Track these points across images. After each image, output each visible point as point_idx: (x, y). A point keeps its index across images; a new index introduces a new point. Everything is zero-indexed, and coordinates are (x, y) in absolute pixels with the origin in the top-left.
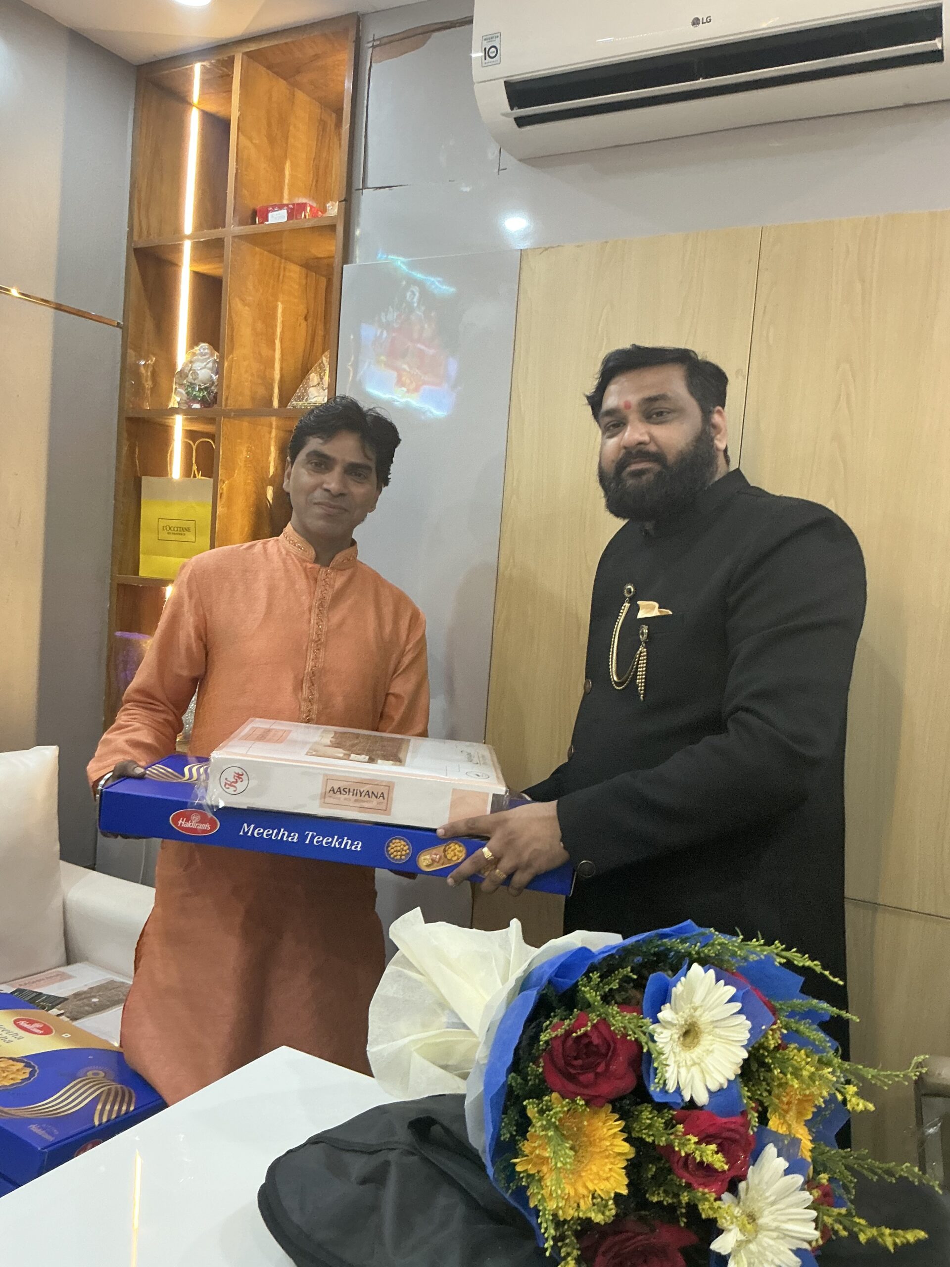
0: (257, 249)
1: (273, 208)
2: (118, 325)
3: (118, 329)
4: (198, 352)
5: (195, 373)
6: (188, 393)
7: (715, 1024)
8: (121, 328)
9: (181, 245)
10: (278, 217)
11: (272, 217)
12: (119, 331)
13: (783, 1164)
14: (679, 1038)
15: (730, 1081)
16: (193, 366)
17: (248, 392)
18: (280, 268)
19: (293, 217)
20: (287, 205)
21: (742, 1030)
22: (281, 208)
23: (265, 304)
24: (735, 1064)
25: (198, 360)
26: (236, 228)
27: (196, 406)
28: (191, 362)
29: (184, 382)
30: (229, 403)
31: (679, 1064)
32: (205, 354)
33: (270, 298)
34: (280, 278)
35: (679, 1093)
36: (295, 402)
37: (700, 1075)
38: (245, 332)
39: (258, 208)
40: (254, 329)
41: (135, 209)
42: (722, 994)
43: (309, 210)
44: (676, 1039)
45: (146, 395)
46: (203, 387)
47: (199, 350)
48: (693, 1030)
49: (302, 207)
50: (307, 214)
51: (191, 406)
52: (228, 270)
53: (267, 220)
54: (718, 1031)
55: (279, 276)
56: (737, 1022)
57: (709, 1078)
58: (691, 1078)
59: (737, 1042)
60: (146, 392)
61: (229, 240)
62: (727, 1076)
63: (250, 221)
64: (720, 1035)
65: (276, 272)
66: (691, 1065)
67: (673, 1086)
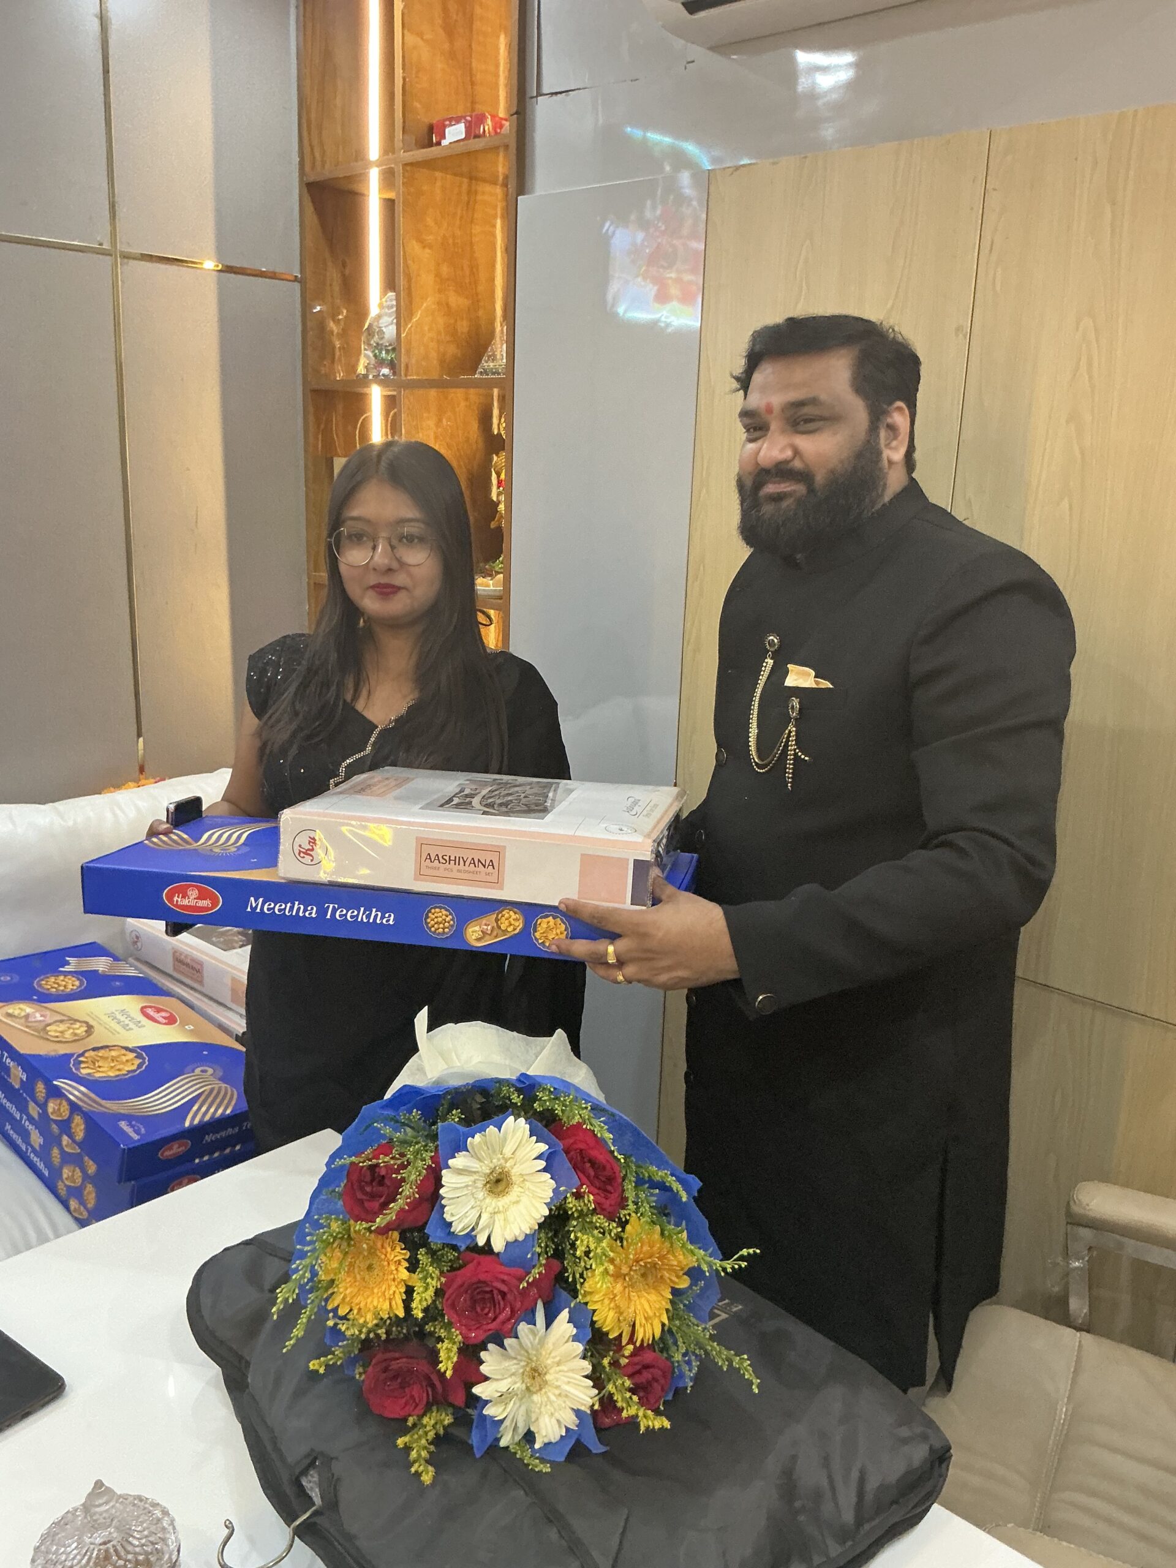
0: (438, 174)
1: (450, 122)
2: (296, 279)
3: (296, 283)
4: (385, 304)
5: (381, 332)
6: (375, 356)
7: (525, 1177)
8: (299, 282)
9: (368, 173)
10: (455, 133)
11: (449, 133)
12: (297, 286)
13: (571, 1330)
14: (485, 1185)
15: (526, 1235)
16: (380, 322)
17: (433, 355)
18: (469, 192)
19: (471, 132)
20: (464, 118)
21: (546, 1188)
22: (458, 121)
23: (451, 241)
24: (535, 1219)
25: (386, 314)
26: (405, 154)
27: (385, 371)
28: (379, 317)
29: (372, 342)
30: (410, 371)
31: (481, 1209)
32: (392, 307)
33: (458, 233)
34: (470, 205)
35: (471, 1236)
36: (487, 364)
37: (502, 1223)
38: (426, 280)
39: (434, 122)
40: (438, 275)
41: (305, 134)
42: (532, 1150)
43: (489, 121)
44: (480, 1184)
45: (337, 357)
46: (390, 348)
47: (386, 301)
48: (505, 1180)
49: (481, 119)
50: (486, 128)
51: (380, 372)
52: (399, 208)
53: (444, 138)
54: (528, 1184)
55: (468, 203)
56: (543, 1179)
57: (508, 1227)
58: (491, 1224)
59: (542, 1198)
60: (337, 353)
61: (399, 170)
62: (523, 1229)
63: (426, 141)
64: (529, 1189)
65: (465, 198)
66: (495, 1213)
67: (463, 1229)
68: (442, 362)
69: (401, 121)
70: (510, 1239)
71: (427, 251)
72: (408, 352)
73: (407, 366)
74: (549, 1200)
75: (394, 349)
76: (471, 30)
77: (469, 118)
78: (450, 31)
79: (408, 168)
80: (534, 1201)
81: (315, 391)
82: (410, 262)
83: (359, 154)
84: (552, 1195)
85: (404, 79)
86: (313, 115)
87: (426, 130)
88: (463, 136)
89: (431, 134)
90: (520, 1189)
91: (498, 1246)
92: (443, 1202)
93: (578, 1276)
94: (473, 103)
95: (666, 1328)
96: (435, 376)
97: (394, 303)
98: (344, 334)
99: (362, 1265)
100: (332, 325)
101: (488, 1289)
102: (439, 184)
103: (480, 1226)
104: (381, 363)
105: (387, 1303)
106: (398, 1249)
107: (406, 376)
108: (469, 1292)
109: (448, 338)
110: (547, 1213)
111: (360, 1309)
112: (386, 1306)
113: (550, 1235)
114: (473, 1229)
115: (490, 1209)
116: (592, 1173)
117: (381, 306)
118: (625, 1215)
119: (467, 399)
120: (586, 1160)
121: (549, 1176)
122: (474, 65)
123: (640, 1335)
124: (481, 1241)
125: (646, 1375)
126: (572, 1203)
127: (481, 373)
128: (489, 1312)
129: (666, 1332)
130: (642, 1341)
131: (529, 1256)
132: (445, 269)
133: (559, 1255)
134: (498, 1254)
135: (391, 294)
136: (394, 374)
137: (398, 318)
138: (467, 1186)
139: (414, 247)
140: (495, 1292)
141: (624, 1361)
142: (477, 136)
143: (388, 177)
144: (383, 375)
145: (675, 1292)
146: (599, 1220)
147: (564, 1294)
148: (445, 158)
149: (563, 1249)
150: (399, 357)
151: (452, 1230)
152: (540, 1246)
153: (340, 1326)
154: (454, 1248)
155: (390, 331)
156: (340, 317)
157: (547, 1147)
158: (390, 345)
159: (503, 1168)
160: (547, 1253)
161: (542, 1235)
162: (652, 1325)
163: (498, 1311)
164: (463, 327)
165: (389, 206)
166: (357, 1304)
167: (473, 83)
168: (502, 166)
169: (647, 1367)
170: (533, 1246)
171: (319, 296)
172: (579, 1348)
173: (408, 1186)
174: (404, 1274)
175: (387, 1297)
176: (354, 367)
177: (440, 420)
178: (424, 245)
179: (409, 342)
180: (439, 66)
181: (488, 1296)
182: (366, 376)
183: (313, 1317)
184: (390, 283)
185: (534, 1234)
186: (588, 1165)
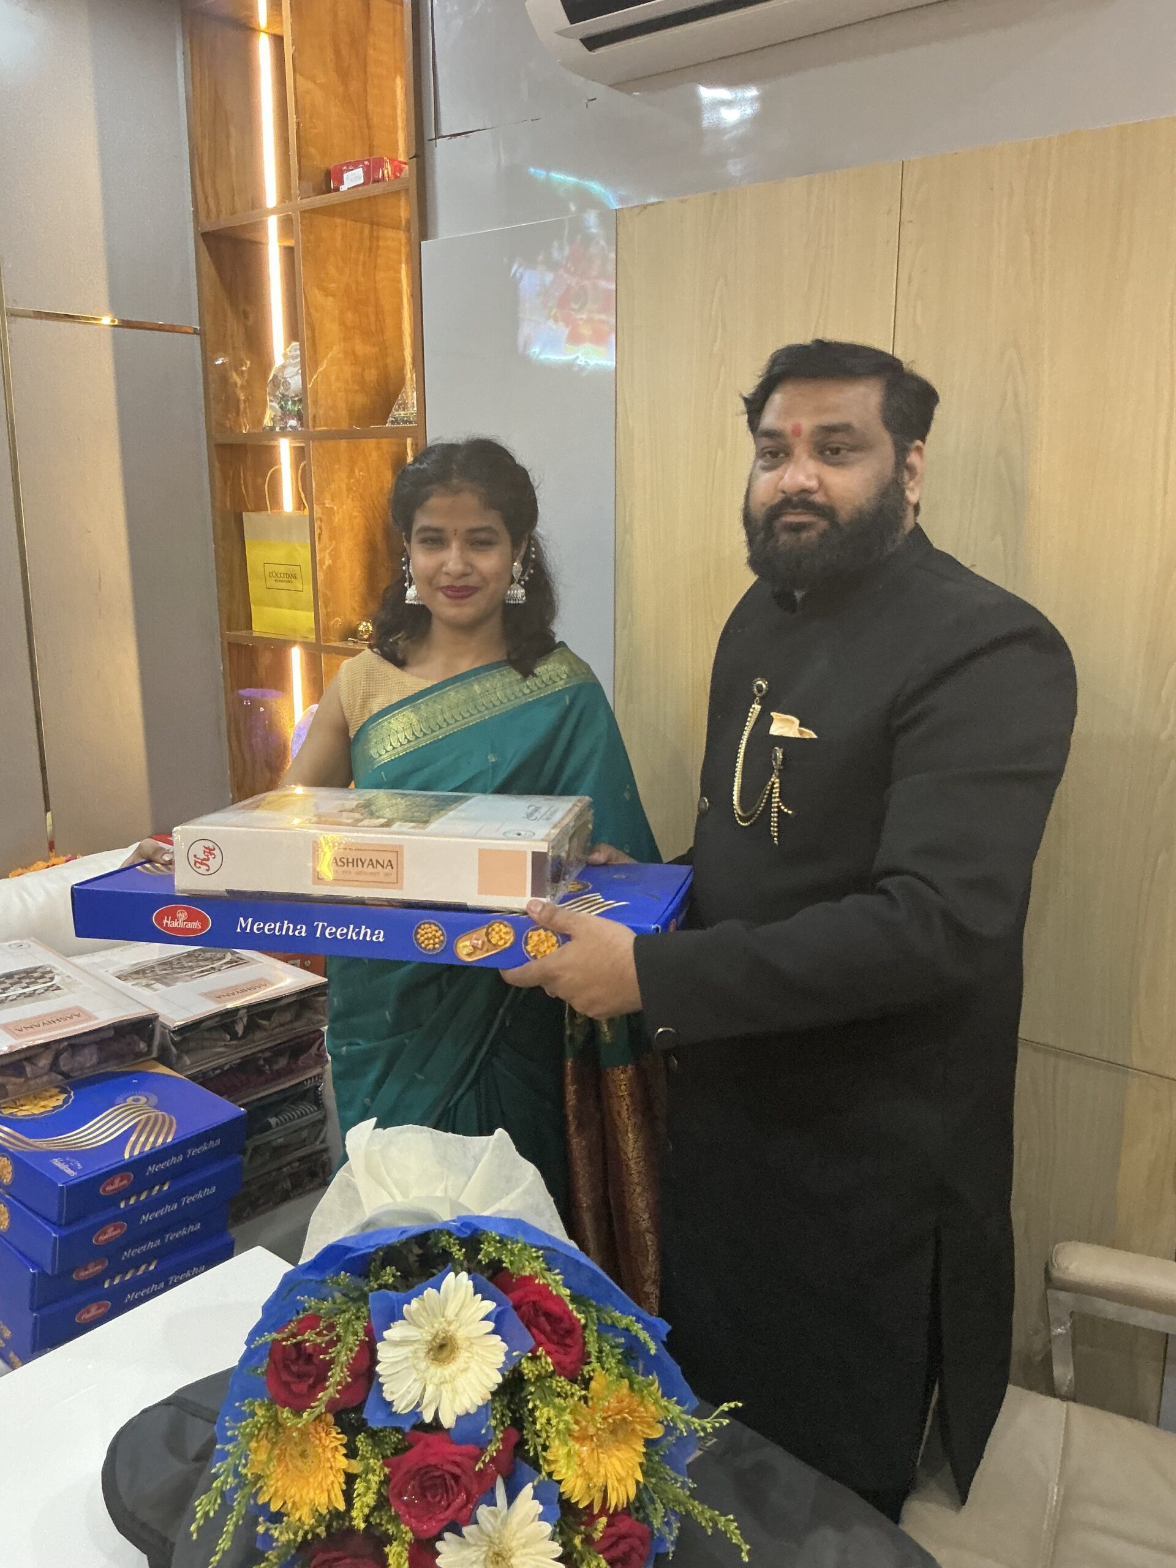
0: (338, 221)
1: (347, 167)
2: (195, 332)
3: (195, 336)
4: (289, 354)
5: (286, 383)
6: (281, 407)
7: (472, 1341)
8: (198, 334)
9: (266, 221)
10: (353, 178)
11: (347, 178)
12: (196, 339)
13: (538, 1507)
14: (428, 1353)
15: (478, 1406)
16: (285, 372)
17: (342, 405)
18: (371, 236)
19: (370, 177)
20: (362, 162)
21: (497, 1352)
22: (356, 167)
23: (354, 289)
24: (487, 1388)
25: (291, 365)
26: (304, 201)
27: (293, 422)
28: (284, 367)
29: (277, 393)
30: (318, 421)
31: (426, 1381)
32: (296, 357)
33: (362, 279)
34: (372, 251)
35: (415, 1413)
36: (397, 413)
37: (450, 1394)
38: (331, 329)
39: (331, 167)
40: (342, 323)
41: (198, 182)
42: (478, 1309)
43: (388, 166)
44: (422, 1354)
45: (242, 409)
46: (296, 399)
47: (290, 351)
48: (449, 1344)
49: (379, 163)
50: (386, 172)
51: (286, 423)
52: (299, 255)
53: (342, 183)
54: (475, 1348)
55: (370, 248)
56: (493, 1342)
57: (457, 1402)
58: (438, 1397)
59: (493, 1364)
60: (242, 406)
61: (297, 217)
62: (475, 1400)
63: (324, 187)
64: (477, 1353)
65: (367, 243)
66: (441, 1383)
67: (407, 1406)
68: (351, 411)
69: (297, 166)
70: (461, 1412)
71: (330, 299)
72: (315, 402)
73: (314, 416)
74: (501, 1366)
75: (300, 401)
76: (365, 72)
77: (366, 163)
78: (343, 74)
79: (307, 215)
80: (484, 1367)
81: (221, 447)
82: (312, 311)
83: (255, 203)
84: (504, 1359)
85: (298, 124)
86: (205, 162)
87: (322, 177)
88: (362, 181)
89: (329, 180)
90: (467, 1354)
91: (448, 1421)
92: (381, 1380)
93: (539, 1448)
94: (371, 147)
95: (641, 1486)
96: (344, 426)
97: (298, 352)
98: (248, 386)
99: (293, 1452)
100: (235, 378)
101: (437, 1474)
102: (339, 231)
103: (425, 1401)
104: (285, 414)
105: (326, 1494)
106: (334, 1434)
107: (314, 426)
108: (417, 1478)
109: (357, 387)
110: (500, 1380)
111: (294, 1503)
112: (324, 1499)
113: (505, 1402)
114: (418, 1405)
115: (436, 1380)
116: (548, 1328)
117: (285, 355)
118: (588, 1372)
119: (378, 448)
120: (540, 1313)
121: (499, 1338)
122: (370, 107)
123: (613, 1500)
124: (428, 1418)
125: (623, 1547)
126: (528, 1369)
127: (392, 422)
128: (440, 1502)
129: (641, 1489)
130: (616, 1505)
131: (483, 1431)
132: (349, 316)
133: (518, 1423)
134: (449, 1429)
135: (295, 344)
136: (302, 425)
137: (303, 368)
138: (406, 1358)
139: (317, 296)
140: (447, 1476)
141: (597, 1536)
142: (375, 181)
143: (287, 225)
144: (290, 426)
145: (649, 1443)
146: (561, 1383)
147: (527, 1468)
148: (344, 204)
149: (521, 1417)
150: (306, 407)
151: (394, 1410)
152: (495, 1418)
153: (272, 1532)
154: (398, 1430)
155: (295, 382)
156: (244, 368)
157: (495, 1305)
158: (297, 396)
159: (446, 1332)
160: (503, 1423)
161: (497, 1405)
162: (625, 1486)
163: (451, 1497)
164: (372, 375)
165: (289, 253)
166: (291, 1497)
167: (369, 127)
168: (404, 210)
169: (622, 1537)
170: (487, 1420)
171: (221, 346)
172: (547, 1528)
173: (338, 1368)
174: (342, 1463)
175: (325, 1487)
176: (260, 421)
177: (352, 471)
178: (327, 293)
179: (315, 392)
180: (334, 110)
181: (439, 1481)
182: (272, 429)
183: (241, 1522)
184: (293, 333)
185: (486, 1406)
186: (542, 1319)
